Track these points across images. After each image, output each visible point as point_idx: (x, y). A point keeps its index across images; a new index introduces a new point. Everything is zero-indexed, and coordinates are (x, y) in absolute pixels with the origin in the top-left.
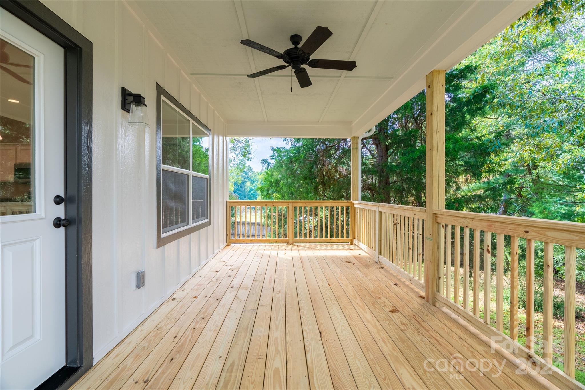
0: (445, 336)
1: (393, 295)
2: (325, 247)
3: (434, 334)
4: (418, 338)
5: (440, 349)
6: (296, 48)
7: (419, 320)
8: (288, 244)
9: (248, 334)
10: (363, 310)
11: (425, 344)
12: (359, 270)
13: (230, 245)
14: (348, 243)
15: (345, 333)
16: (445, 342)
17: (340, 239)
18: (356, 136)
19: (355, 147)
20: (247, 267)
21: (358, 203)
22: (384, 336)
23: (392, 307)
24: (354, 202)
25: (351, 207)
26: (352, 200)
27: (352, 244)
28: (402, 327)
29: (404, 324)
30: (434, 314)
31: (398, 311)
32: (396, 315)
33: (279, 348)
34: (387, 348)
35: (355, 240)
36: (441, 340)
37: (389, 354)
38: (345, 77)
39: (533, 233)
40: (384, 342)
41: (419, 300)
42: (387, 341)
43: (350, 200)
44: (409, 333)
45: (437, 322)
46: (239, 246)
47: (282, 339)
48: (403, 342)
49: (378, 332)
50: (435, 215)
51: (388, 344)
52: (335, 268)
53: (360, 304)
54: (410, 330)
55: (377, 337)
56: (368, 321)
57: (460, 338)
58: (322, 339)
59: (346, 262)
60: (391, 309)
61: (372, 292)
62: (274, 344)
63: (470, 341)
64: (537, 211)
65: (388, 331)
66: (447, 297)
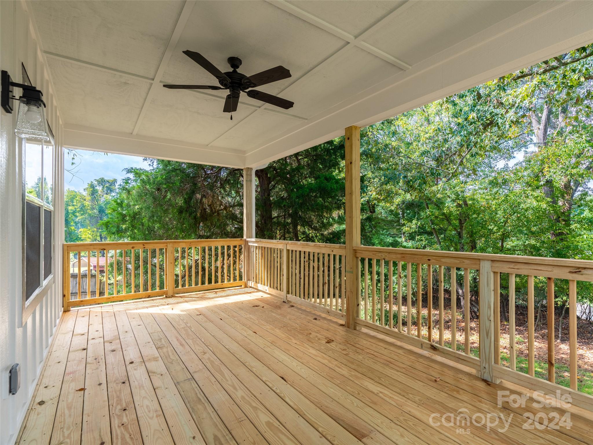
0: (376, 350)
1: (320, 329)
2: (219, 294)
3: (368, 351)
4: (361, 357)
5: (379, 360)
6: (235, 71)
7: (352, 343)
8: (166, 297)
9: (206, 404)
10: (304, 347)
11: (368, 360)
12: (273, 312)
13: (69, 311)
14: (241, 286)
15: (304, 371)
16: (378, 354)
17: (232, 283)
18: (249, 167)
19: (249, 179)
20: (131, 334)
21: (253, 241)
22: (336, 363)
23: (326, 339)
24: (248, 239)
25: (245, 246)
26: (245, 237)
27: (246, 287)
28: (345, 352)
29: (344, 350)
30: (358, 336)
31: (333, 341)
32: (333, 345)
33: (254, 404)
34: (345, 371)
35: (250, 282)
36: (375, 354)
37: (349, 375)
38: (265, 109)
39: (433, 261)
40: (339, 368)
41: (341, 328)
42: (341, 366)
43: (243, 237)
44: (352, 355)
45: (365, 342)
46: (89, 310)
47: (250, 396)
48: (352, 363)
49: (330, 362)
50: (355, 251)
51: (343, 368)
52: (247, 315)
53: (298, 343)
54: (351, 353)
55: (330, 365)
56: (316, 356)
57: (385, 348)
58: (288, 382)
59: (254, 306)
60: (326, 341)
61: (300, 330)
62: (245, 403)
63: (392, 348)
64: (377, 242)
65: (336, 359)
66: (365, 319)
